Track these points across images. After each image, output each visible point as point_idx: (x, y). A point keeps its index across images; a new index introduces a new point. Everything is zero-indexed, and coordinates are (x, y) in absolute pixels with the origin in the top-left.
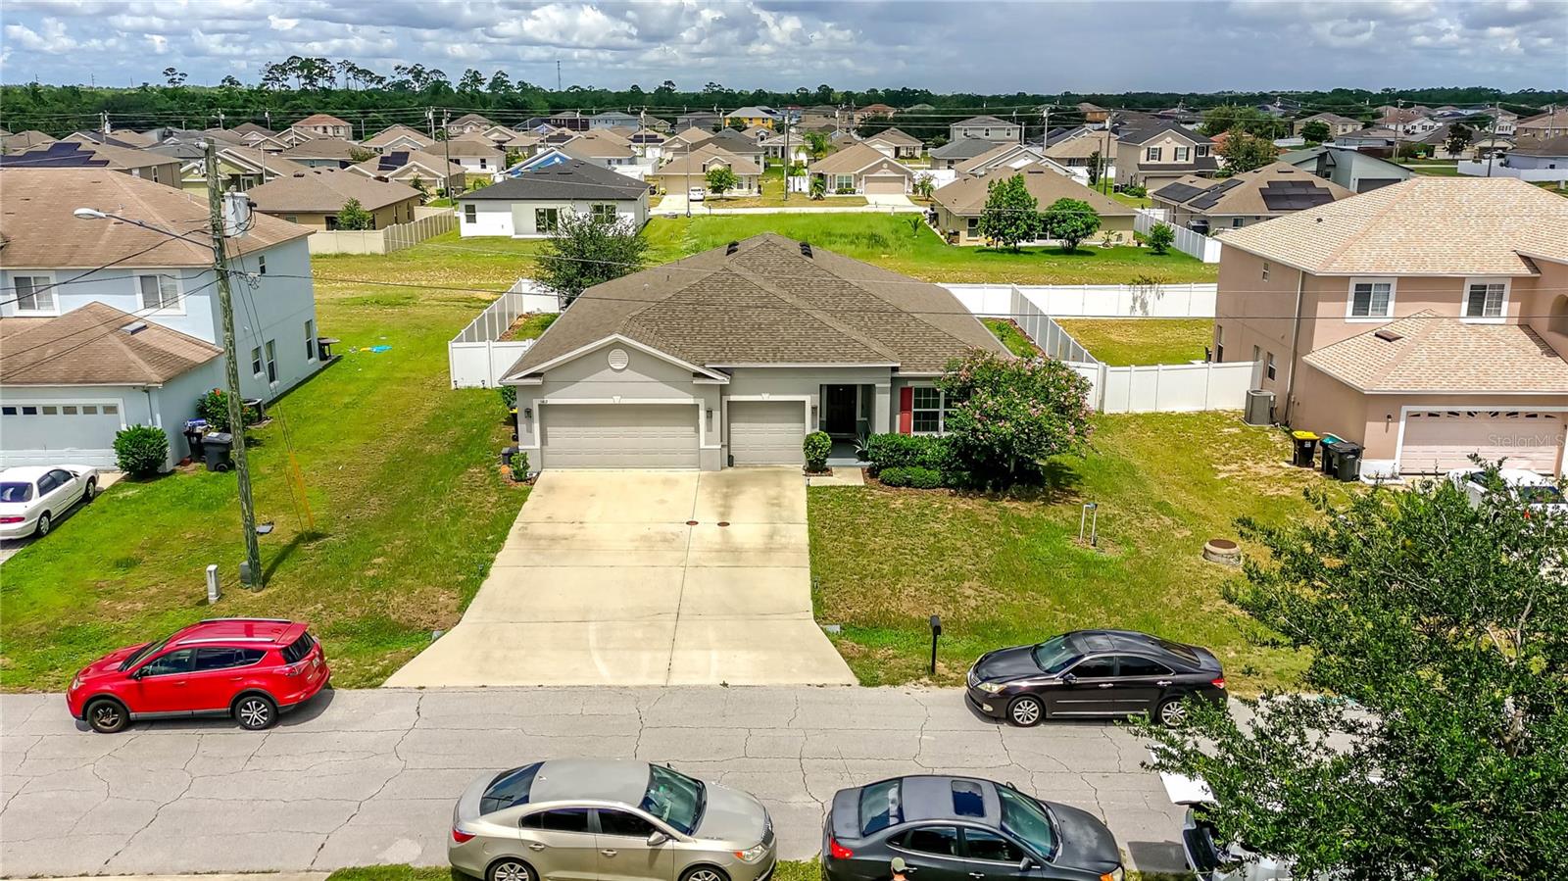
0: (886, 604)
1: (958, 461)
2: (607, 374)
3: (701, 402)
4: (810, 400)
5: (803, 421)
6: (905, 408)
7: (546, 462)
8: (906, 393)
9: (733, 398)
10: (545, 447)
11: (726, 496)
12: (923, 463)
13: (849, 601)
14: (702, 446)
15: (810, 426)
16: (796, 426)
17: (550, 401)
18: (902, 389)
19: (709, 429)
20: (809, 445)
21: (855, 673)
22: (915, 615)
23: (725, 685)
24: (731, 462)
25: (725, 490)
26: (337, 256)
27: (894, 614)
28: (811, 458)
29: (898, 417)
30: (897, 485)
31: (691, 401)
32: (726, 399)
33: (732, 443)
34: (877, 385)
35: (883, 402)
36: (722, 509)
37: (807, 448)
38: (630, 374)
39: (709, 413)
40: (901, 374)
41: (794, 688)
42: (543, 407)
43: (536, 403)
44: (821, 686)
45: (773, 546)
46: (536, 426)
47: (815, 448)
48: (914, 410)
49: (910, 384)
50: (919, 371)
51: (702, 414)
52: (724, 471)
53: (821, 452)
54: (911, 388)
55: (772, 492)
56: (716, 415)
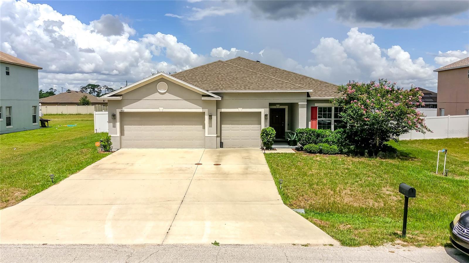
0: (332, 199)
1: (347, 141)
2: (156, 95)
3: (206, 111)
4: (264, 111)
5: (260, 124)
6: (313, 118)
7: (123, 145)
8: (314, 109)
9: (223, 110)
10: (122, 137)
11: (219, 156)
12: (327, 141)
13: (305, 196)
14: (207, 135)
15: (264, 124)
16: (256, 127)
17: (126, 110)
18: (312, 108)
19: (210, 126)
20: (264, 133)
21: (332, 236)
22: (356, 205)
23: (216, 244)
24: (222, 145)
25: (218, 154)
26: (76, 115)
27: (340, 204)
28: (265, 140)
29: (310, 123)
30: (314, 153)
31: (200, 110)
32: (219, 111)
33: (222, 135)
34: (299, 103)
35: (302, 114)
36: (217, 160)
37: (263, 135)
38: (168, 96)
39: (210, 117)
40: (312, 98)
41: (281, 246)
42: (122, 113)
43: (118, 111)
44: (306, 246)
45: (248, 172)
46: (118, 124)
47: (267, 135)
48: (318, 119)
49: (316, 105)
50: (321, 97)
51: (207, 117)
52: (217, 149)
53: (270, 137)
54: (316, 107)
55: (245, 155)
56: (214, 118)
